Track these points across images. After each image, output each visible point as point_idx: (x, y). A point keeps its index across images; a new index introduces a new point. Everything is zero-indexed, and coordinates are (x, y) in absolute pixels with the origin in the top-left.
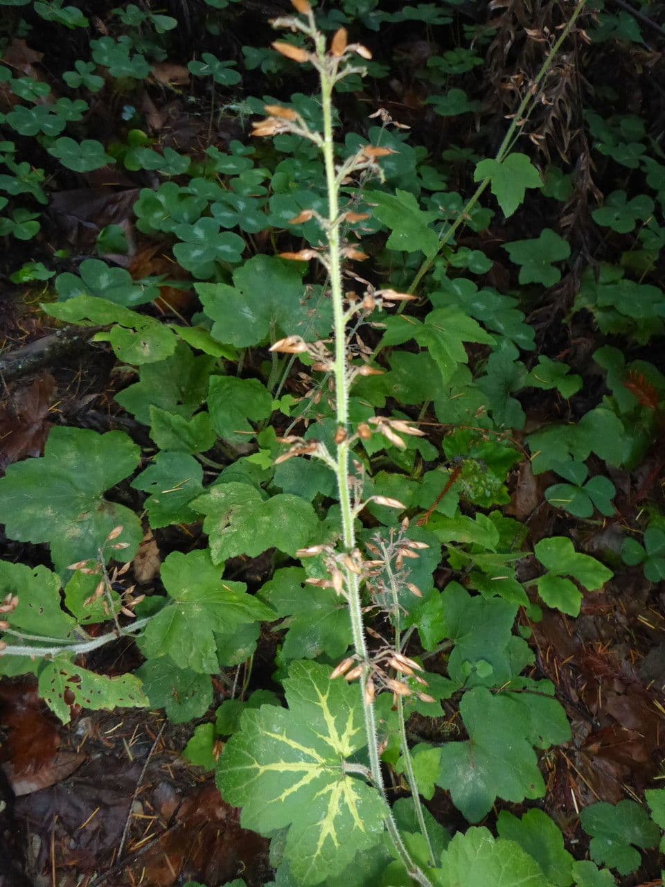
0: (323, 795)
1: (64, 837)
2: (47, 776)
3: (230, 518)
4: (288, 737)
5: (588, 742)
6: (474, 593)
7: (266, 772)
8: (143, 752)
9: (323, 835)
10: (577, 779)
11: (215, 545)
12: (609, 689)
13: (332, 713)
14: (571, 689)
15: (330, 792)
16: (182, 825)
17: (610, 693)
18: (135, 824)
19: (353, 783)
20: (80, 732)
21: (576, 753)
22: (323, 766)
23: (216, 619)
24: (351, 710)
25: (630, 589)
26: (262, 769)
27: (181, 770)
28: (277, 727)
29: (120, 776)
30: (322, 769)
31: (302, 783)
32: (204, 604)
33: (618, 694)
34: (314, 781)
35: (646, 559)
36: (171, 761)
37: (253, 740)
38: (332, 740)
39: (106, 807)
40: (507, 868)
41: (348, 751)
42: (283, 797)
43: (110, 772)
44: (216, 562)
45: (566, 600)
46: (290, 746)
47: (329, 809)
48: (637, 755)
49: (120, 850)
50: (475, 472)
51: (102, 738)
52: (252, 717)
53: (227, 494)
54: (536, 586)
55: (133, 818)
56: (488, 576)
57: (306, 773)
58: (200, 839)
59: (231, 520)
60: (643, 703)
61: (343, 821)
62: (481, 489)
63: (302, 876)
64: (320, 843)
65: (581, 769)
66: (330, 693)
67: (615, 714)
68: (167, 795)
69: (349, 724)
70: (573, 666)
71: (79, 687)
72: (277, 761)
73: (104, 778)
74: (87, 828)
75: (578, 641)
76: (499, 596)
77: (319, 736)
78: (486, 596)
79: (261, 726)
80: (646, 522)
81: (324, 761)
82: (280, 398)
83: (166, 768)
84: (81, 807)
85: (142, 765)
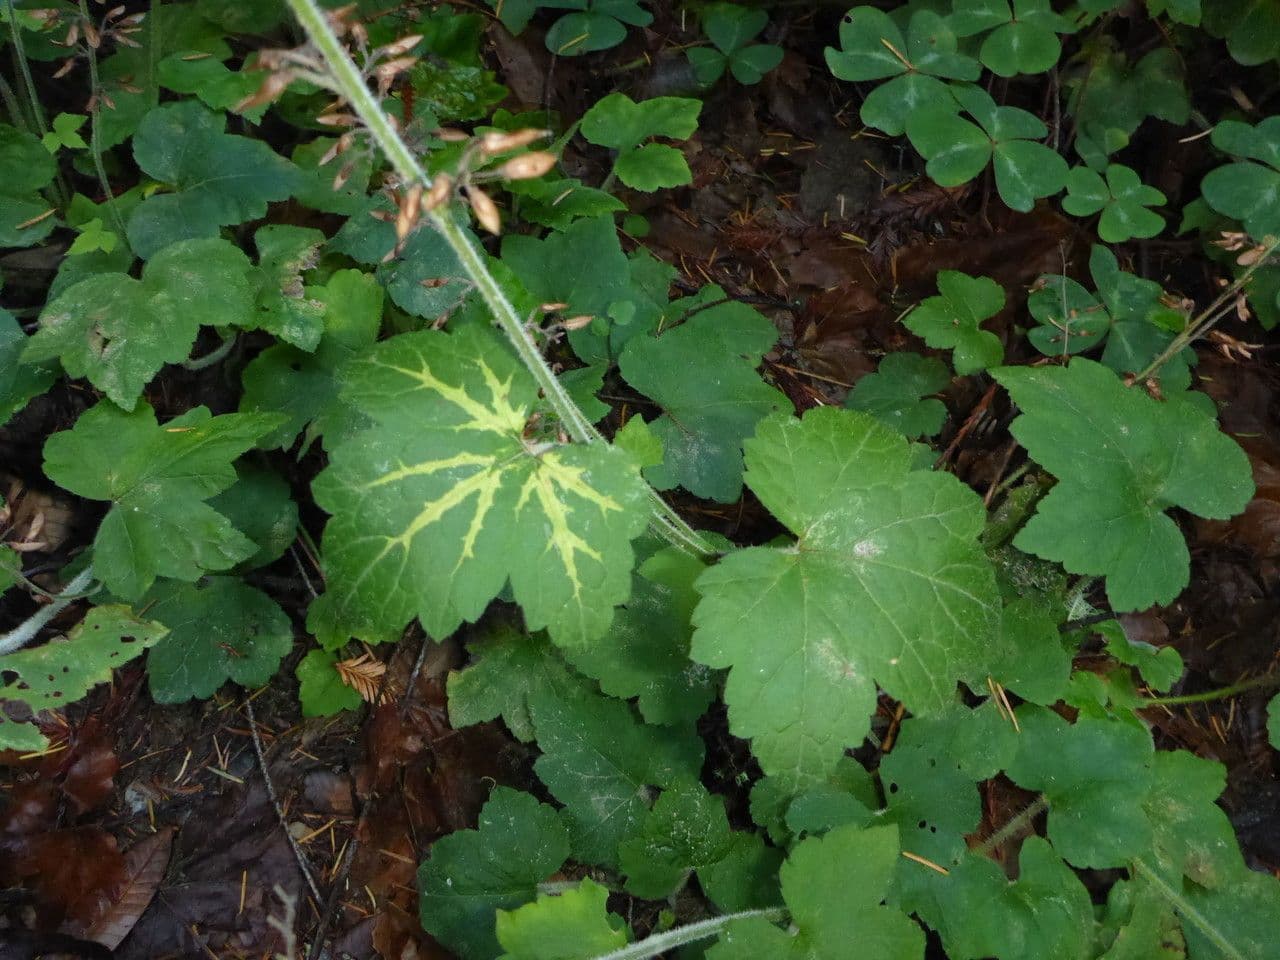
0: (527, 505)
1: (227, 941)
2: (137, 894)
3: (101, 330)
4: (410, 464)
5: (799, 331)
6: (545, 233)
7: (415, 539)
8: (249, 764)
9: (568, 557)
10: (814, 385)
11: (106, 382)
12: (782, 256)
13: (453, 383)
14: (740, 289)
15: (534, 494)
16: (374, 798)
17: (786, 261)
18: (311, 851)
19: (559, 457)
20: (138, 807)
21: (794, 356)
22: (495, 467)
23: (194, 481)
24: (481, 362)
25: (731, 126)
26: (405, 540)
27: (321, 742)
28: (382, 463)
29: (241, 813)
30: (498, 473)
31: (481, 511)
32: (159, 475)
33: (797, 255)
34: (499, 496)
35: (728, 62)
36: (299, 742)
37: (360, 512)
38: (481, 420)
39: (253, 863)
40: (836, 439)
41: (517, 419)
42: (468, 551)
43: (224, 818)
44: (129, 405)
45: (664, 170)
46: (424, 475)
47: (550, 515)
48: (863, 303)
49: (316, 891)
50: (433, 78)
51: (176, 791)
52: (333, 483)
53: (73, 312)
54: (617, 179)
55: (303, 845)
56: (546, 204)
57: (477, 493)
58: (410, 795)
59: (106, 334)
60: (832, 247)
61: (582, 515)
62: (457, 97)
63: (579, 636)
64: (572, 571)
65: (811, 369)
66: (429, 363)
67: (809, 280)
68: (328, 787)
69: (492, 381)
70: (725, 260)
71: (22, 686)
72: (419, 510)
73: (219, 832)
74: (249, 905)
75: (709, 228)
76: (579, 217)
77: (457, 429)
78: (563, 226)
79: (357, 482)
80: (697, 26)
81: (492, 459)
82: (51, 129)
83: (299, 756)
84: (219, 890)
85: (262, 776)
